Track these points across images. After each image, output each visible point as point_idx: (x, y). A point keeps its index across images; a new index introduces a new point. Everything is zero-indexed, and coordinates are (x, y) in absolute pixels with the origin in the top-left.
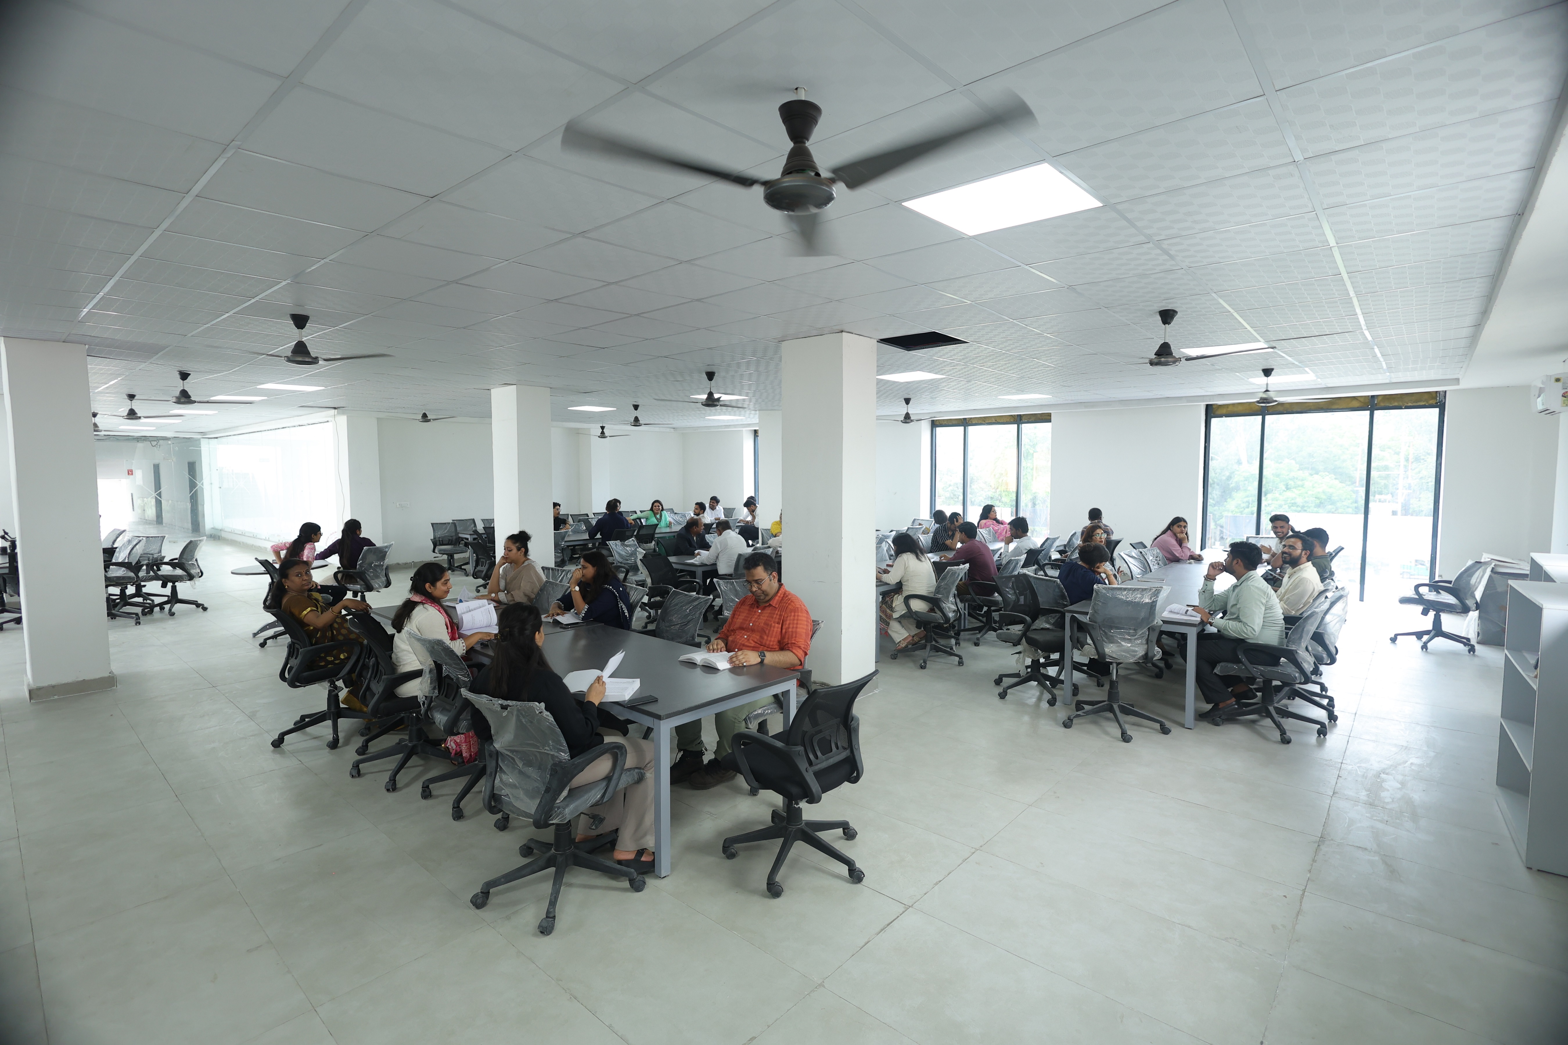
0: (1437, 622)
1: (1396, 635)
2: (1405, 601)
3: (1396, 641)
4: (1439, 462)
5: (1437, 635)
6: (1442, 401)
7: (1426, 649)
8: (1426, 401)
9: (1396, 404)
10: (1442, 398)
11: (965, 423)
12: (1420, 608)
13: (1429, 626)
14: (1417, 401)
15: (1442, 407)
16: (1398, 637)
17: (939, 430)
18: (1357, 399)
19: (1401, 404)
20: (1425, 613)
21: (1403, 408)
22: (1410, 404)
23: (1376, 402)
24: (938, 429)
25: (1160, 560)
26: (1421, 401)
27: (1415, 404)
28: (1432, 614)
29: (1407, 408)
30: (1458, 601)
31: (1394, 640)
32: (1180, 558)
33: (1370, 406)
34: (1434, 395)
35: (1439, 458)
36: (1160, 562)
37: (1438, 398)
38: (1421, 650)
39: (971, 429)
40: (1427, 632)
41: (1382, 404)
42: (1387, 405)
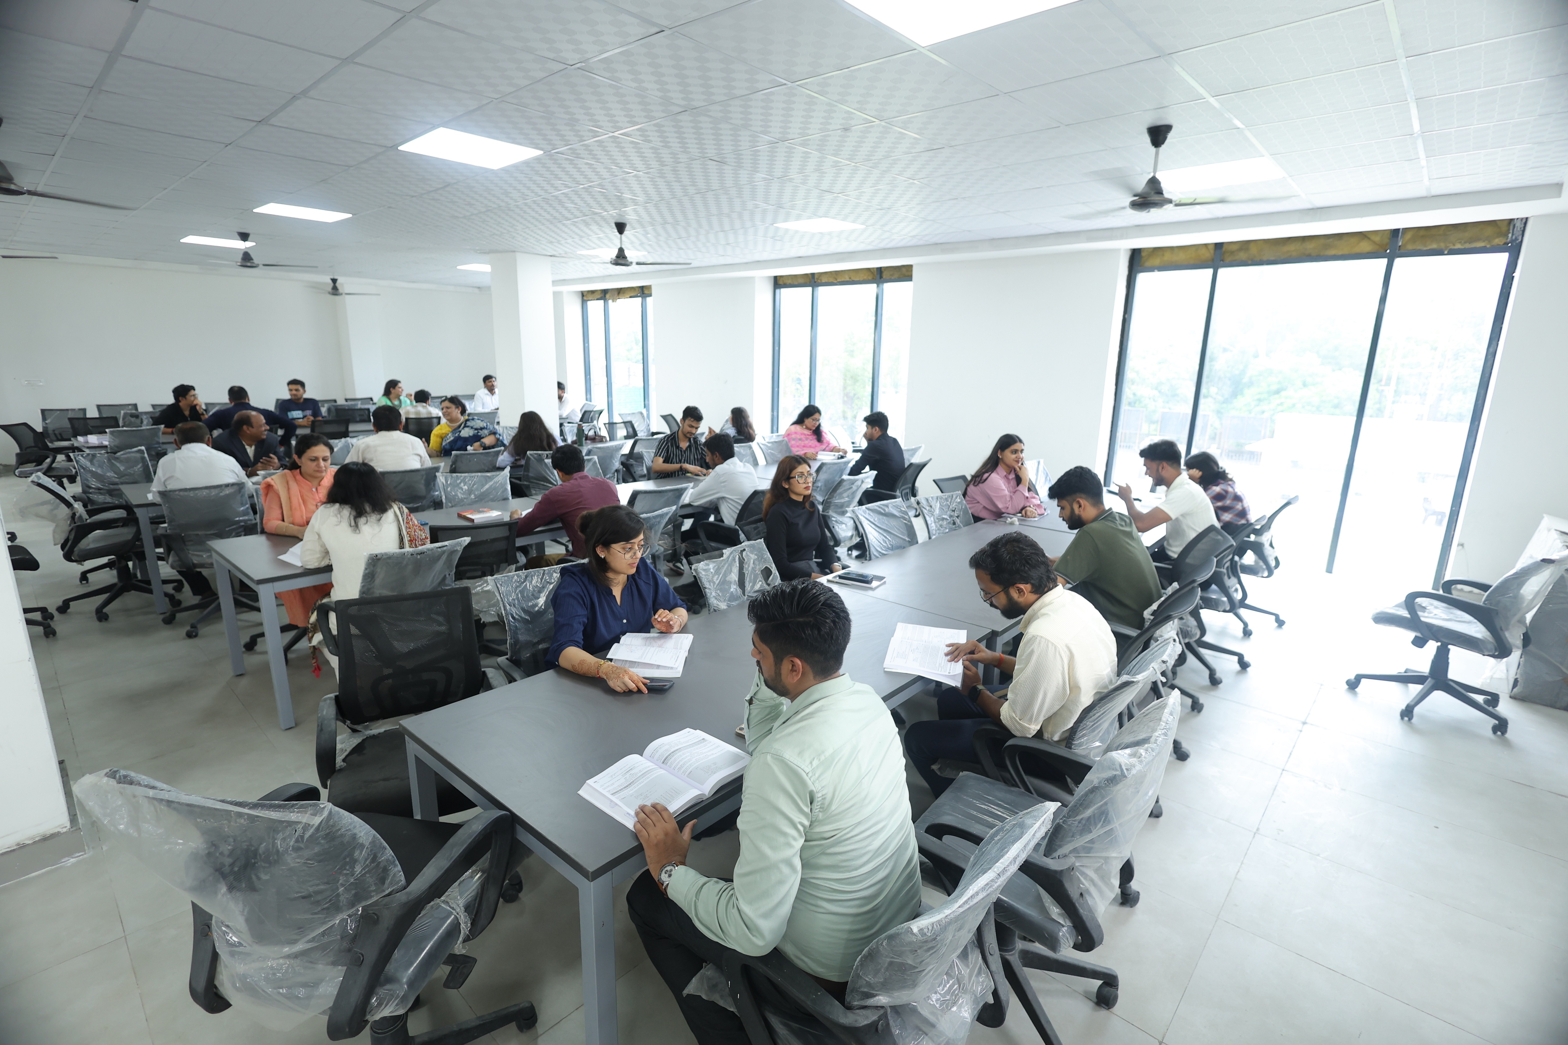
0: (1441, 662)
1: (1359, 678)
2: (1384, 619)
3: (1357, 687)
4: (1491, 350)
5: (1435, 687)
6: (1516, 239)
7: (1410, 719)
8: (1488, 239)
9: (1434, 246)
10: (1518, 232)
11: (813, 281)
12: (1411, 635)
13: (1425, 668)
14: (1471, 240)
15: (1514, 250)
16: (1363, 680)
17: (784, 292)
18: (1369, 239)
19: (1442, 245)
20: (1419, 642)
21: (1446, 252)
22: (1458, 246)
23: (1400, 244)
24: (783, 290)
25: (958, 517)
26: (1478, 239)
27: (1467, 246)
28: (1432, 646)
29: (1452, 252)
30: (1488, 633)
31: (1353, 685)
32: (1003, 511)
33: (1388, 251)
34: (1504, 229)
35: (1494, 343)
36: (958, 521)
37: (1510, 235)
38: (1399, 717)
39: (822, 290)
40: (1418, 679)
41: (1410, 247)
42: (1419, 248)
